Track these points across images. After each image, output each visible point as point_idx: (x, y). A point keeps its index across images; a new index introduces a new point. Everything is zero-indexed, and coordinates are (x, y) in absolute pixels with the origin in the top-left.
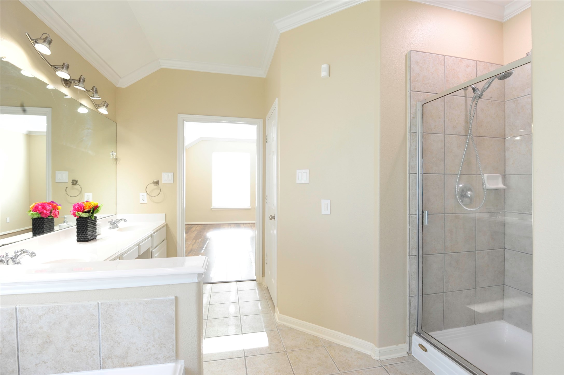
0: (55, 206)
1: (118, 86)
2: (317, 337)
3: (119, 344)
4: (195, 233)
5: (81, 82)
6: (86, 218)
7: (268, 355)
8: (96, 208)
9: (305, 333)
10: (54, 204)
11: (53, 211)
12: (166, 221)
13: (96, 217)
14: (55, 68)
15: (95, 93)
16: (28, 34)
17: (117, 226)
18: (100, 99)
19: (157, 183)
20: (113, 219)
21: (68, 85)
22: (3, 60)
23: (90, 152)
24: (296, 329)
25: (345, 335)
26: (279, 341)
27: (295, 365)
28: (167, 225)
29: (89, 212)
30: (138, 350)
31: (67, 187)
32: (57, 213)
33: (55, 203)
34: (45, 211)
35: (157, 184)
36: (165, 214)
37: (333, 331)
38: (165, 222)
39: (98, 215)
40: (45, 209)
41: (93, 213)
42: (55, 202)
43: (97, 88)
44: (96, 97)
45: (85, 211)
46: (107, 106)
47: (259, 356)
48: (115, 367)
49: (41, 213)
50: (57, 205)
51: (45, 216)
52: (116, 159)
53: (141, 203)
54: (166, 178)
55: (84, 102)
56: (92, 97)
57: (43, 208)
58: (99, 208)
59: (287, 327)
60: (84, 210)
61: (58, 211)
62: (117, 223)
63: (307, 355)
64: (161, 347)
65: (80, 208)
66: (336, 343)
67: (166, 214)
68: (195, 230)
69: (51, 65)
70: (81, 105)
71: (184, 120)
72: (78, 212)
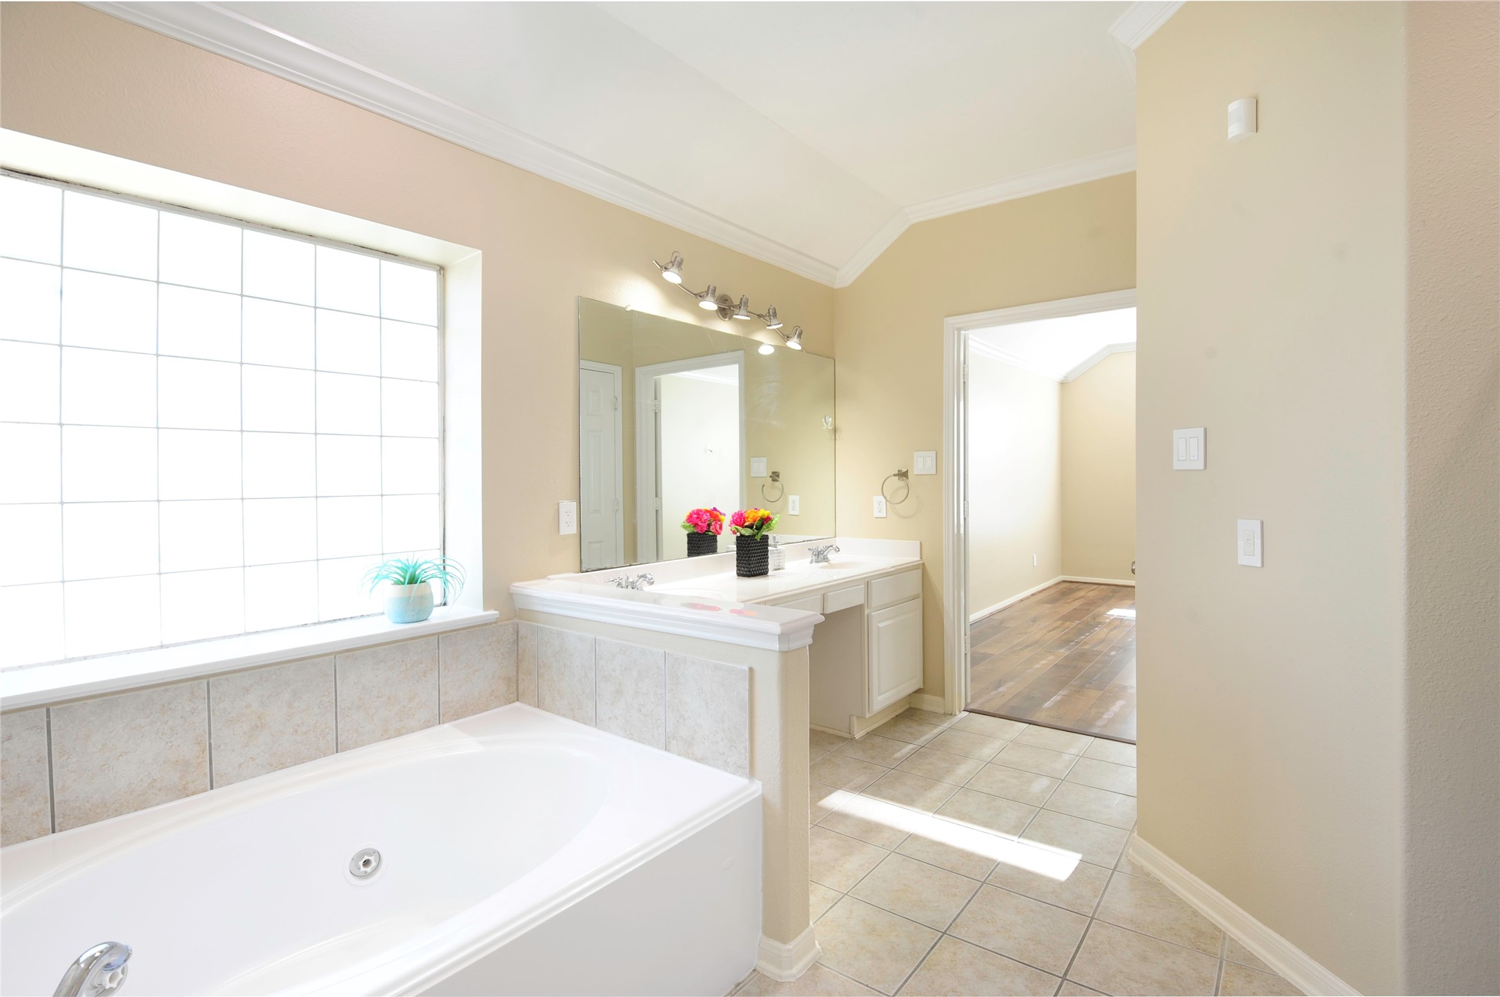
0: (717, 516)
1: (836, 286)
2: (1220, 931)
3: (685, 720)
4: (1076, 604)
5: (742, 307)
6: (749, 536)
7: (1040, 903)
8: (765, 521)
9: (1191, 907)
10: (715, 512)
11: (713, 523)
12: (921, 558)
13: (766, 538)
14: (700, 296)
15: (772, 318)
16: (656, 262)
17: (825, 559)
18: (781, 325)
19: (903, 475)
20: (821, 545)
21: (728, 315)
22: (627, 310)
23: (775, 423)
24: (1171, 890)
25: (1306, 957)
26: (1094, 892)
27: (1090, 953)
28: (922, 568)
29: (751, 527)
30: (705, 739)
31: (764, 485)
32: (718, 526)
33: (718, 511)
34: (700, 523)
35: (904, 478)
36: (919, 542)
37: (1273, 932)
38: (919, 559)
39: (772, 534)
40: (700, 520)
41: (759, 528)
42: (718, 509)
43: (775, 309)
44: (775, 325)
45: (746, 524)
46: (800, 336)
47: (1018, 895)
48: (680, 755)
49: (696, 525)
50: (721, 514)
51: (701, 531)
52: (835, 430)
53: (876, 518)
54: (922, 464)
55: (759, 336)
56: (768, 326)
57: (698, 518)
58: (773, 522)
59: (1148, 875)
60: (745, 522)
61: (719, 523)
62: (825, 553)
63: (1145, 951)
64: (731, 746)
65: (738, 520)
66: (1272, 970)
67: (921, 543)
68: (1082, 597)
69: (695, 293)
70: (760, 343)
71: (959, 330)
72: (737, 527)
